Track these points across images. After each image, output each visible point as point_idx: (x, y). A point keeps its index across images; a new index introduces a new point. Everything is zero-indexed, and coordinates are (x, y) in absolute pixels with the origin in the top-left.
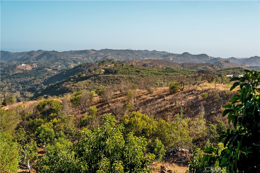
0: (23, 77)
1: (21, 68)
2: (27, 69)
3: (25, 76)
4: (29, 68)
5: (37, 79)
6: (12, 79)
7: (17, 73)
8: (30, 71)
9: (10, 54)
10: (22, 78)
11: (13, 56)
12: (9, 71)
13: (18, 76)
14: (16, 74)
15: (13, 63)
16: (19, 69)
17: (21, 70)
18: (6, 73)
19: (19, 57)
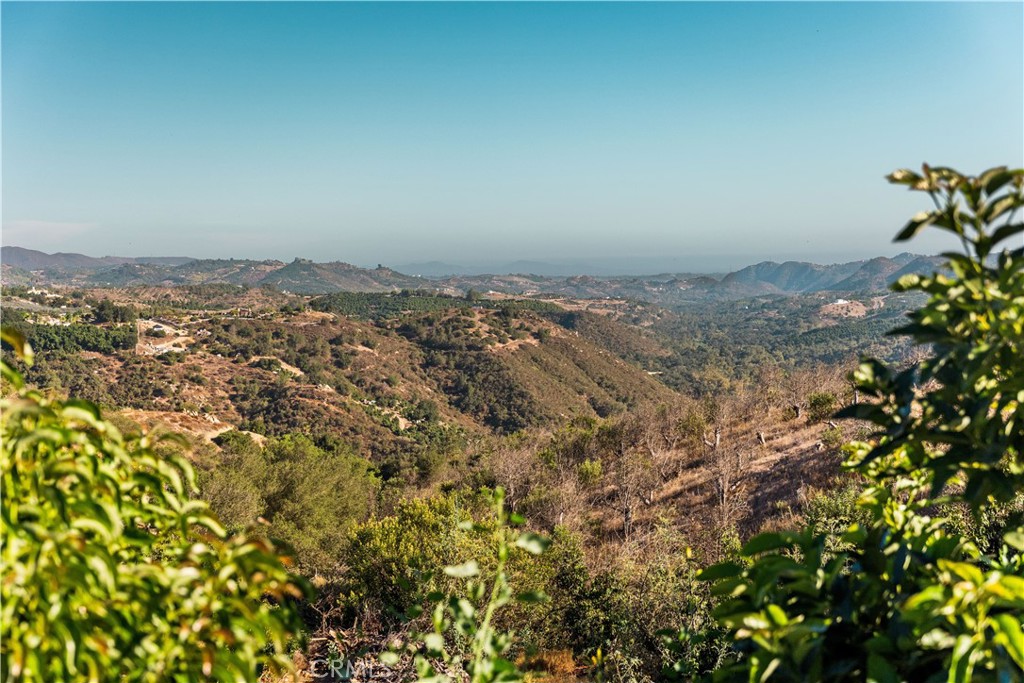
0: (833, 339)
1: (835, 313)
2: (852, 314)
3: (840, 336)
4: (858, 311)
5: (873, 346)
6: (803, 346)
7: (820, 326)
8: (860, 321)
9: (813, 271)
10: (831, 343)
11: (822, 275)
12: (796, 323)
13: (820, 335)
14: (815, 331)
15: (816, 297)
16: (827, 316)
17: (835, 318)
18: (789, 327)
19: (840, 278)
